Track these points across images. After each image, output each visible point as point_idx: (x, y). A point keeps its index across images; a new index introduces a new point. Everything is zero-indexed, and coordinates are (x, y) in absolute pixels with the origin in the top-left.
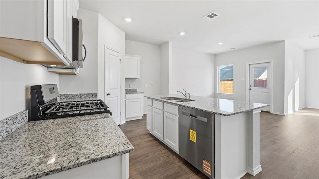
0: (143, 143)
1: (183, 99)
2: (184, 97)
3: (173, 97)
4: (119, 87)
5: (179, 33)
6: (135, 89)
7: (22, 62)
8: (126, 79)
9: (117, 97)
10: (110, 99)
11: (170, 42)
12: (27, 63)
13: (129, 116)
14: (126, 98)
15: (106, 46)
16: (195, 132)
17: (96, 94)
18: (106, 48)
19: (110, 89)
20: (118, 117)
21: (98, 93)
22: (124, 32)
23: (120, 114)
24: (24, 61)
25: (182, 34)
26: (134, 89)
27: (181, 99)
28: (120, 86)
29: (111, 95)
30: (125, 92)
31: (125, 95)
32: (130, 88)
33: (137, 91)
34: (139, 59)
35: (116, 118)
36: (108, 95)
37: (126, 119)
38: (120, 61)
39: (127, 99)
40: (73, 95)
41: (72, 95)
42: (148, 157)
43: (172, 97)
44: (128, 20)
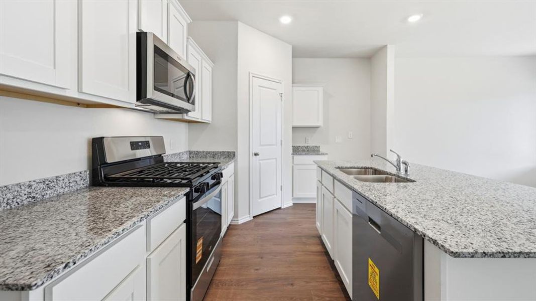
0: (299, 253)
1: (391, 174)
2: (394, 171)
3: (371, 168)
4: (280, 143)
5: (405, 19)
6: (316, 147)
7: (77, 106)
8: (295, 128)
9: (275, 160)
10: (261, 162)
11: (388, 46)
12: (87, 107)
13: (299, 194)
14: (293, 163)
15: (252, 73)
16: (377, 270)
17: (234, 152)
18: (253, 76)
19: (261, 145)
20: (276, 195)
21: (237, 151)
22: (290, 44)
23: (281, 190)
24: (79, 104)
25: (414, 19)
26: (314, 146)
27: (388, 174)
28: (281, 141)
29: (260, 155)
30: (291, 151)
31: (291, 156)
32: (306, 145)
33: (321, 150)
34: (321, 89)
35: (274, 195)
36: (256, 155)
37: (293, 199)
38: (281, 96)
39: (295, 163)
40: (205, 153)
41: (203, 152)
42: (290, 287)
43: (368, 168)
44: (286, 20)
